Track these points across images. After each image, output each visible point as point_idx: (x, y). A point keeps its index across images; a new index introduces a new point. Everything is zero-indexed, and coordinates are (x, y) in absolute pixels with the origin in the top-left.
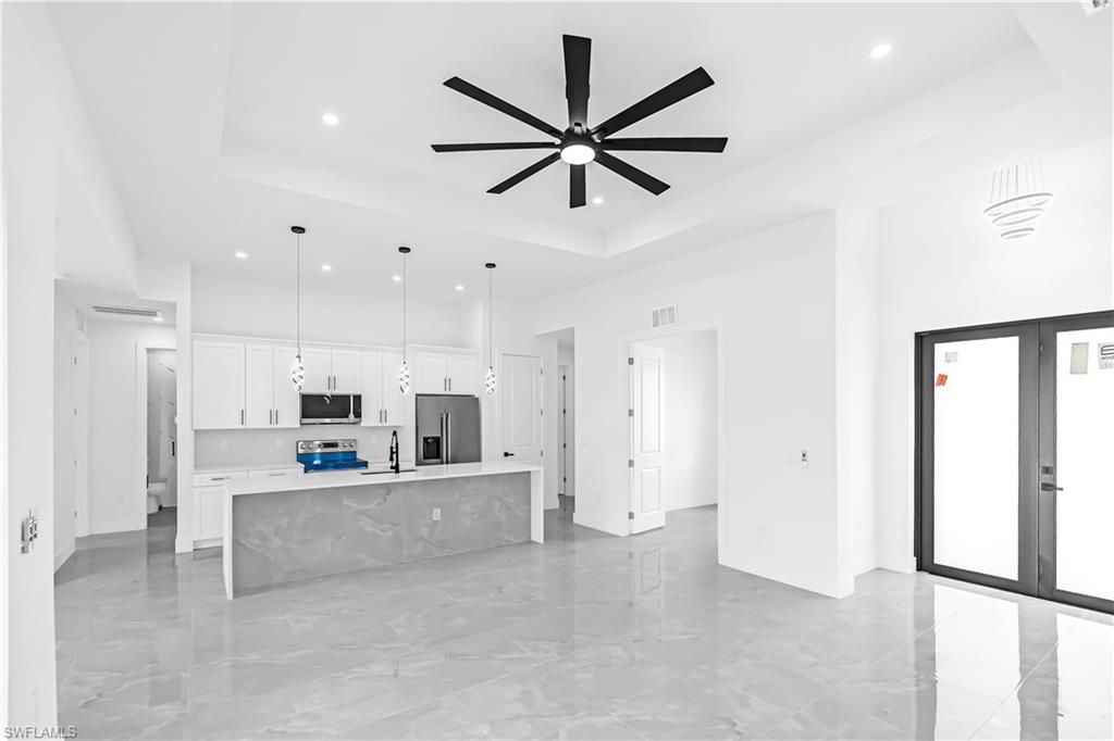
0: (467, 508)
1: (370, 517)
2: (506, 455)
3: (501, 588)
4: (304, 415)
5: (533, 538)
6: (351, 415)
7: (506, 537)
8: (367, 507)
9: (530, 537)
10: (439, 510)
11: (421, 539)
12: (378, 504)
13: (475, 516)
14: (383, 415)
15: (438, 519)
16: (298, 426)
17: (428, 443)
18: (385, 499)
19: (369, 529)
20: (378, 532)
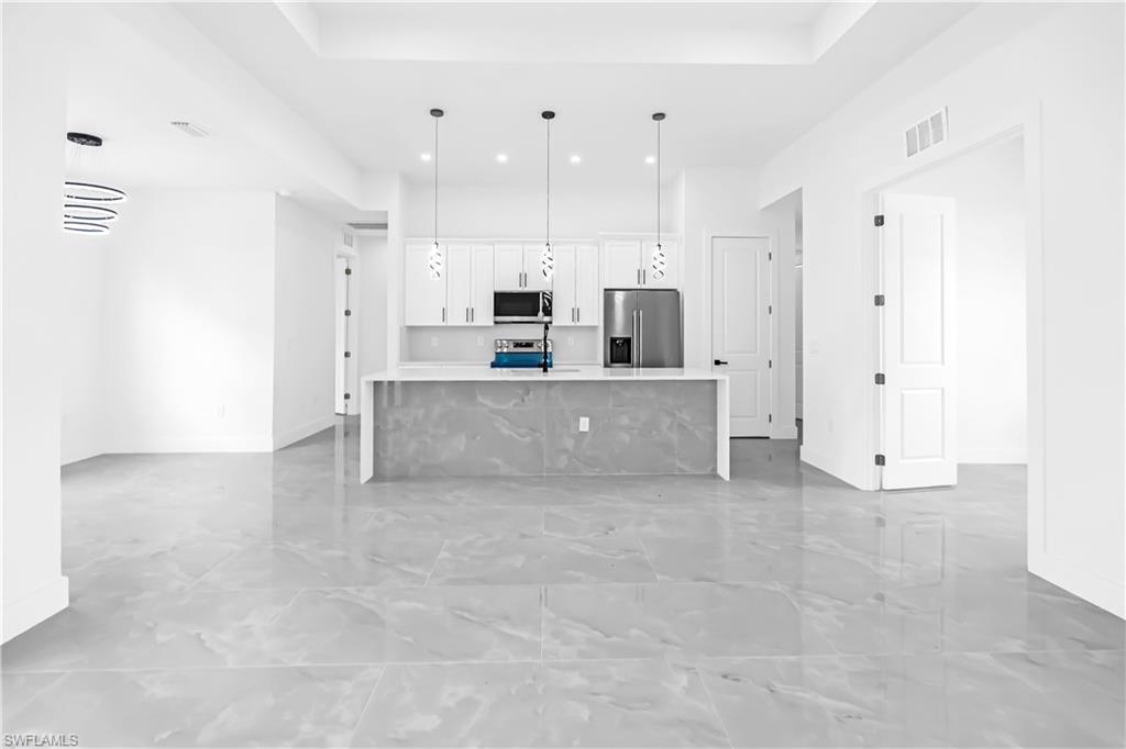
0: (625, 421)
1: (505, 418)
2: (717, 363)
3: (612, 529)
4: (497, 313)
5: (719, 472)
6: (541, 313)
7: (678, 464)
8: (503, 407)
9: (715, 469)
10: (587, 419)
11: (566, 451)
12: (515, 405)
13: (636, 431)
14: (576, 314)
15: (587, 429)
16: (492, 324)
17: (618, 345)
18: (523, 400)
19: (505, 431)
20: (515, 436)
